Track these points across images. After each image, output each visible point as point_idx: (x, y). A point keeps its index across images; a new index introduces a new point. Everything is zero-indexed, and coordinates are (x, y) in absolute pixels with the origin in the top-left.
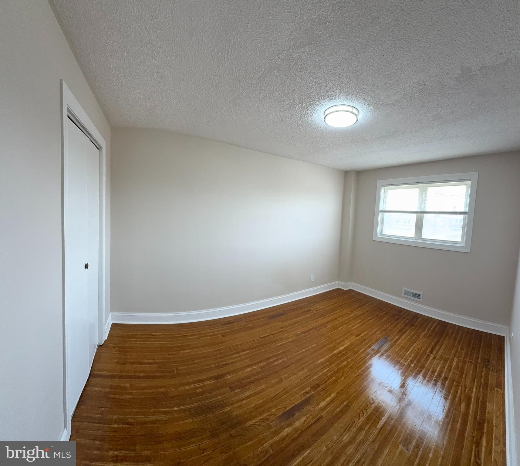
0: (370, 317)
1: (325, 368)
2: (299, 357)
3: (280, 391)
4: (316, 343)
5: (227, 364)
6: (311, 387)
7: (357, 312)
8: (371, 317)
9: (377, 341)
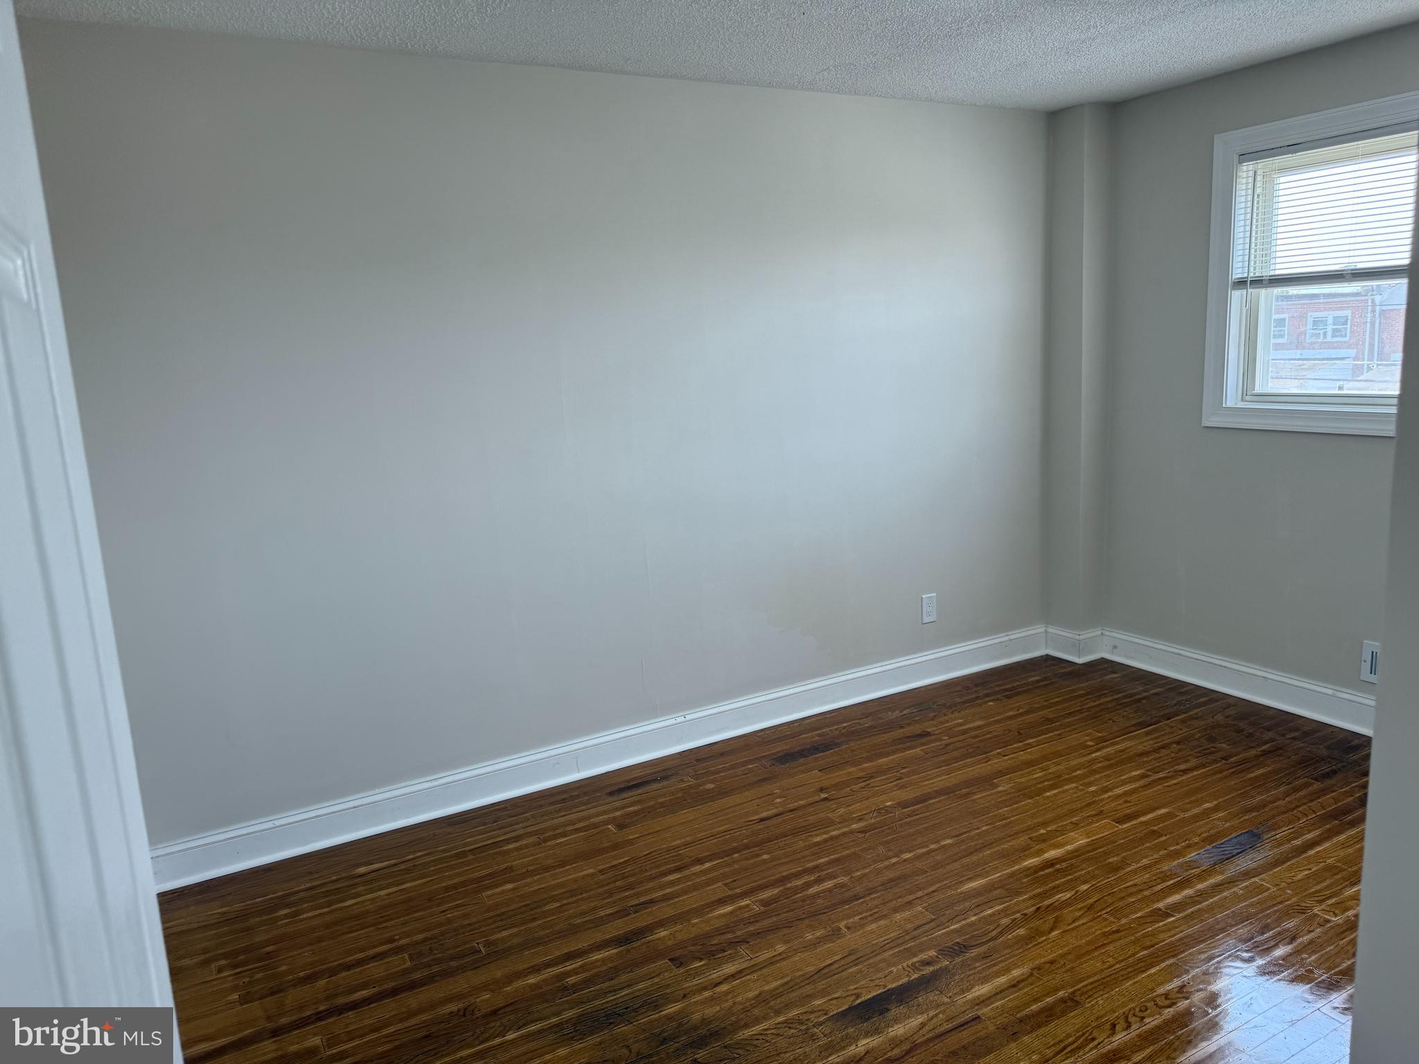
0: (1187, 761)
1: (988, 903)
2: (891, 875)
3: (836, 958)
4: (956, 836)
5: (652, 902)
6: (940, 950)
7: (1129, 744)
8: (1193, 762)
9: (1209, 840)
